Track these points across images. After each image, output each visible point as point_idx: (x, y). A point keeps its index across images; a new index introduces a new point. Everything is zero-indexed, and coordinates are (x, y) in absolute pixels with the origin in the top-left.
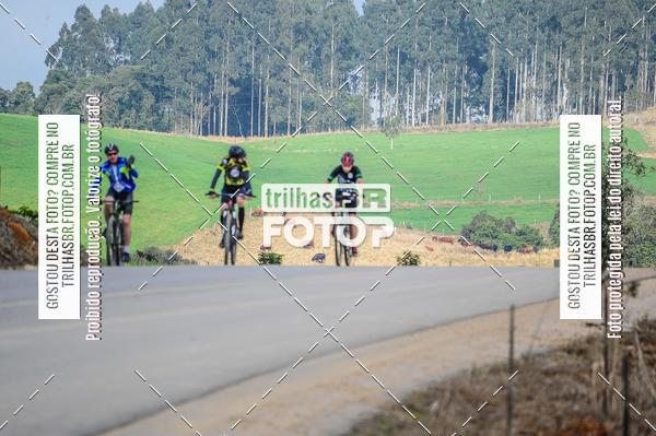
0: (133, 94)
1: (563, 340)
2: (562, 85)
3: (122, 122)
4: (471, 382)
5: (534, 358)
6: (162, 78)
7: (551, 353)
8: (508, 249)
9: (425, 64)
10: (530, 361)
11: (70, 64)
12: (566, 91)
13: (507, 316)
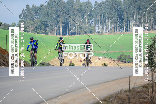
0: (39, 26)
1: (142, 84)
2: (141, 23)
3: (37, 32)
4: (120, 94)
5: (135, 89)
6: (46, 22)
7: (139, 87)
8: (129, 62)
9: (109, 18)
10: (134, 89)
11: (24, 18)
12: (143, 25)
13: (128, 78)
